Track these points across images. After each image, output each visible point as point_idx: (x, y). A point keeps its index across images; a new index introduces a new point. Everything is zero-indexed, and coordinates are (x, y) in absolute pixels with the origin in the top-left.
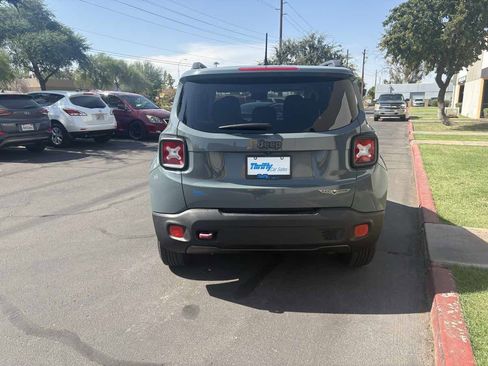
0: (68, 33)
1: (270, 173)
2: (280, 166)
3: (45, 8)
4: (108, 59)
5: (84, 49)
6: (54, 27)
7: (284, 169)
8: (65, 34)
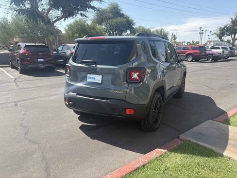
0: (127, 18)
1: (94, 81)
2: (98, 79)
3: (119, 8)
4: (143, 29)
5: (133, 24)
6: (122, 15)
7: (99, 81)
8: (126, 18)
